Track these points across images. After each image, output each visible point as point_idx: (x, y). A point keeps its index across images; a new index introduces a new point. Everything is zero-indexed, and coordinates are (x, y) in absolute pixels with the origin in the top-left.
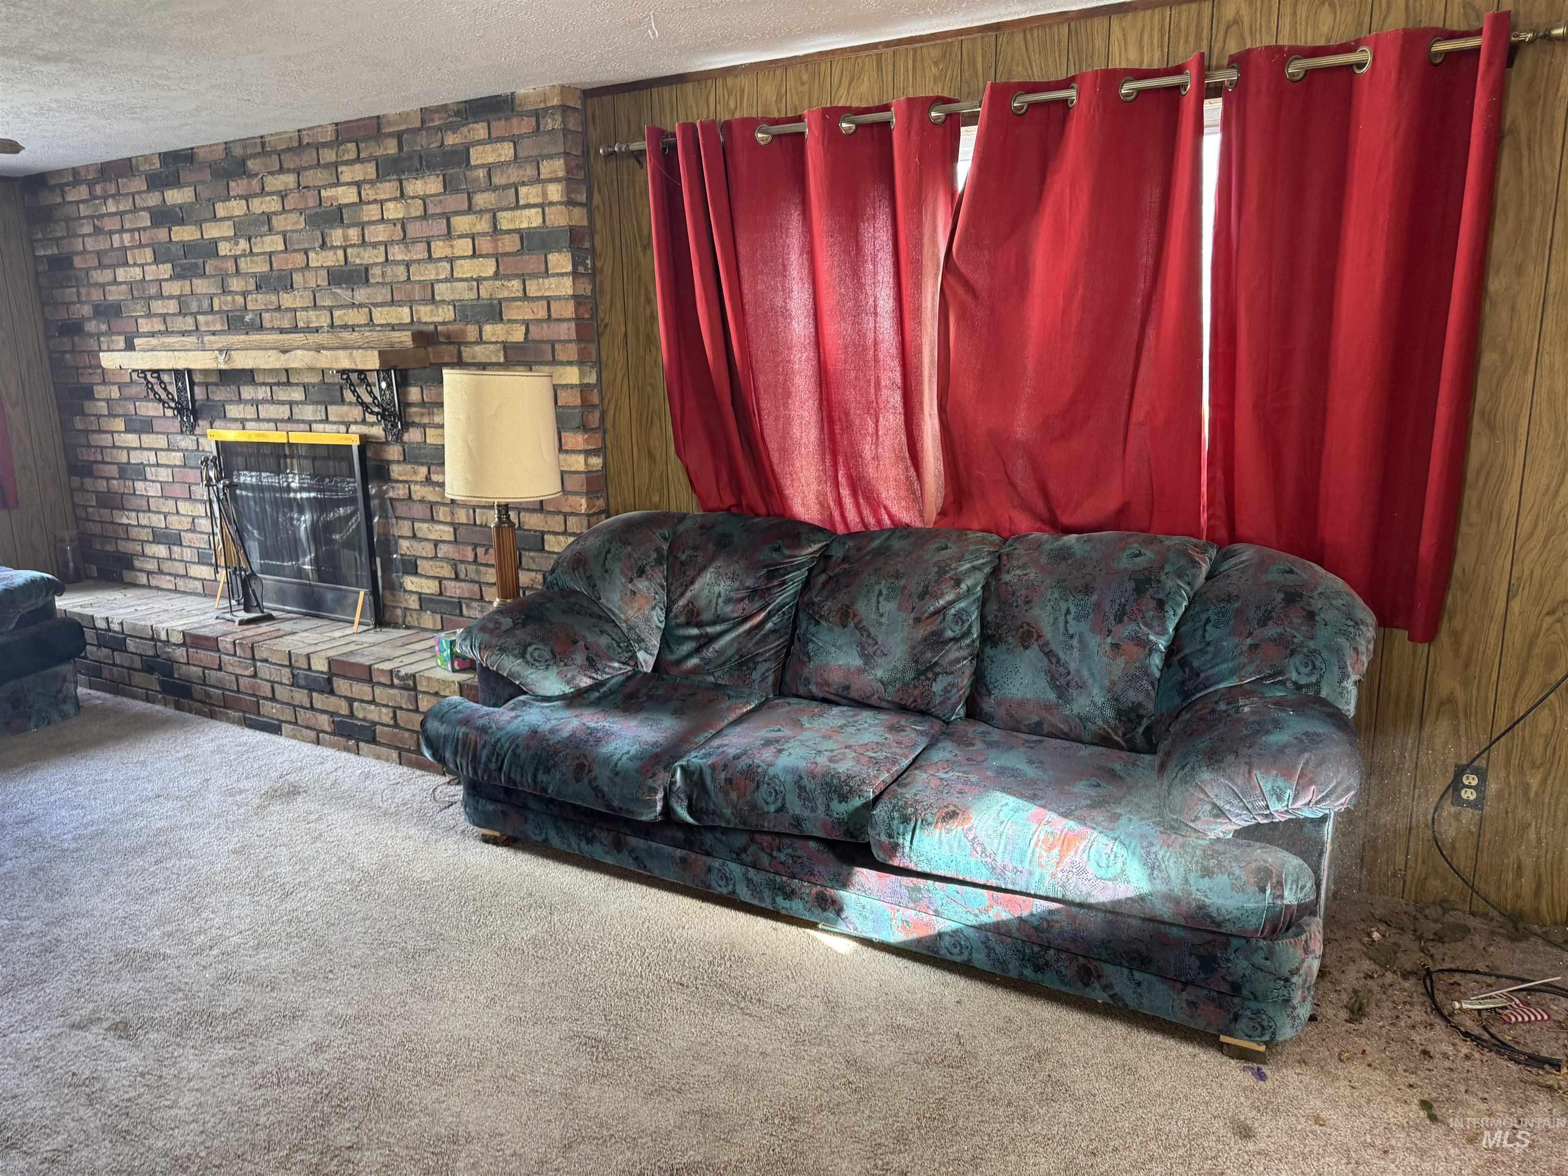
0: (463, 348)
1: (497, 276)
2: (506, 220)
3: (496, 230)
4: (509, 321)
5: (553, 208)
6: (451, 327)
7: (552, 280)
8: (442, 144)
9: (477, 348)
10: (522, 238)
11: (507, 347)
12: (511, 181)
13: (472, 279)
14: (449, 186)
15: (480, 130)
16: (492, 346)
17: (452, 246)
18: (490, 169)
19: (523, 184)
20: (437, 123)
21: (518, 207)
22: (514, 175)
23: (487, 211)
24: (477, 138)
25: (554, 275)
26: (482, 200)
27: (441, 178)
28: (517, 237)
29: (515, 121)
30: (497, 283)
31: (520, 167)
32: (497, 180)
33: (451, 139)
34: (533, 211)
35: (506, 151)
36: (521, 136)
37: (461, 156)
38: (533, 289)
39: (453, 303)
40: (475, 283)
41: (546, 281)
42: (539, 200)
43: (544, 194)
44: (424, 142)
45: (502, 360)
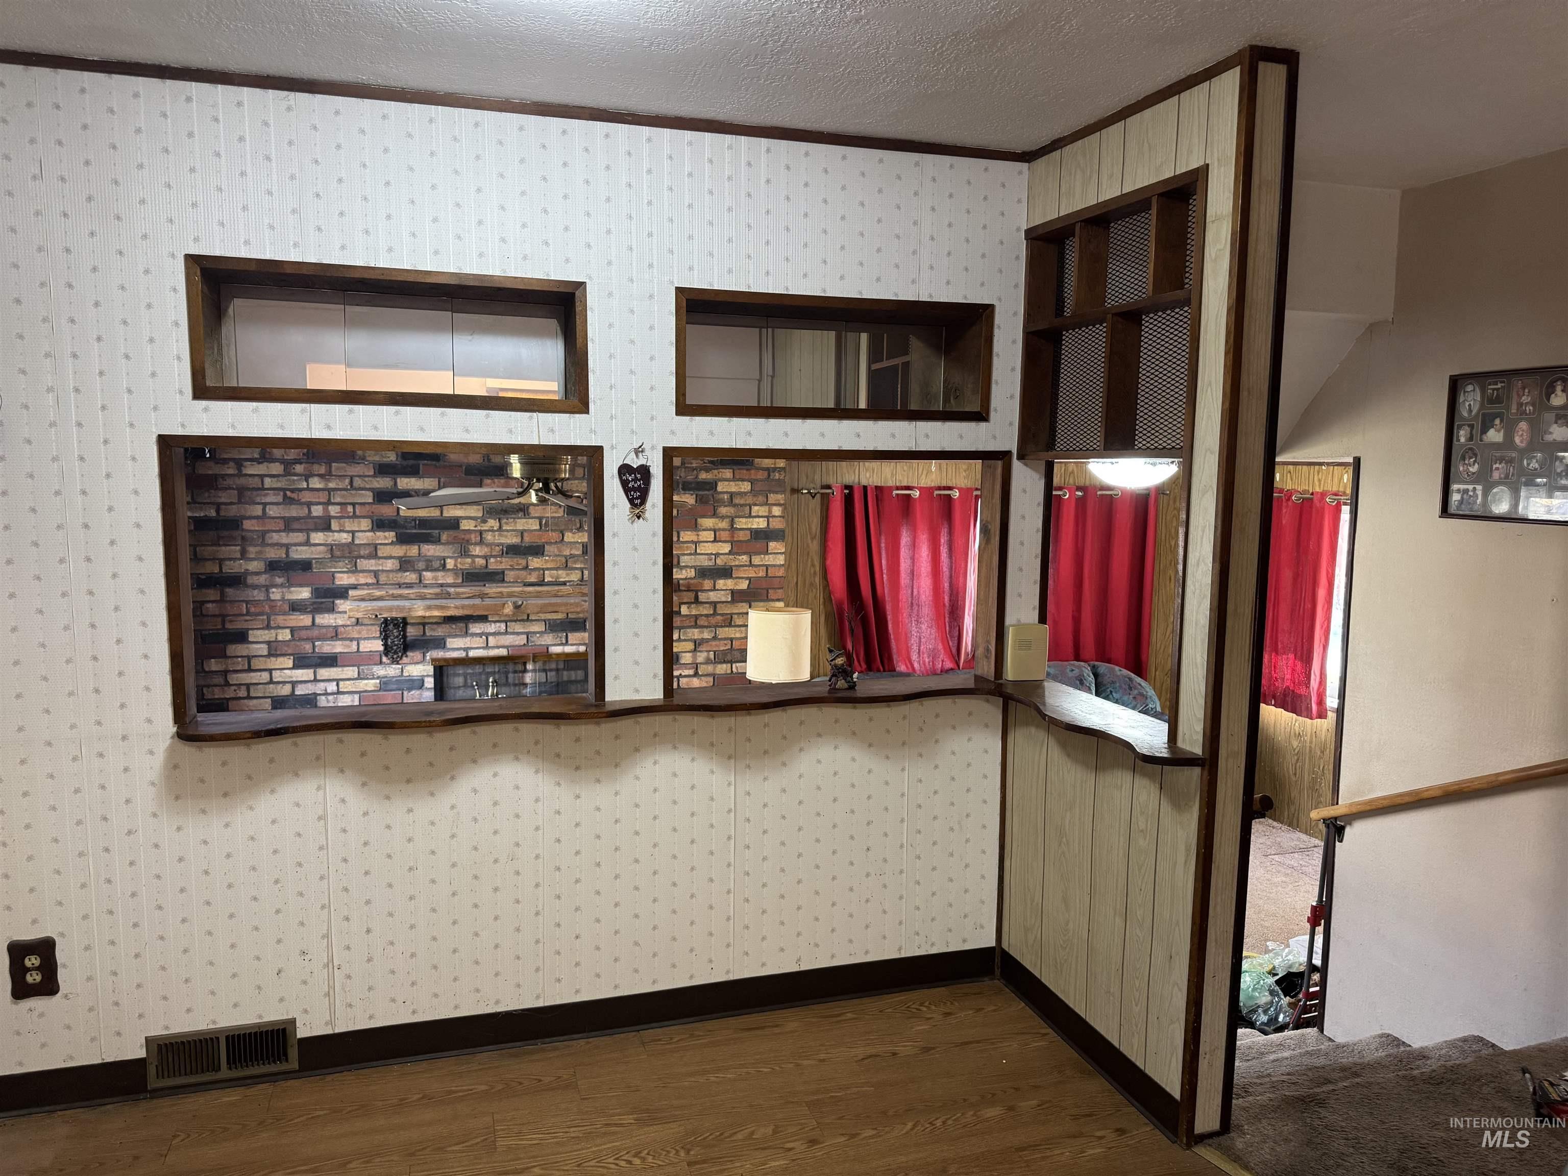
0: (699, 593)
1: (730, 553)
2: (741, 523)
3: (732, 529)
4: (737, 578)
5: (774, 519)
6: (692, 582)
7: (770, 556)
8: (697, 477)
9: (711, 593)
10: (751, 532)
11: (733, 592)
12: (747, 502)
13: (712, 554)
14: (700, 500)
15: (727, 473)
16: (723, 592)
17: (698, 535)
18: (732, 495)
19: (755, 505)
20: (694, 465)
21: (750, 516)
22: (750, 500)
23: (727, 517)
24: (724, 477)
25: (771, 554)
26: (723, 510)
27: (694, 496)
28: (748, 532)
29: (753, 472)
30: (730, 557)
31: (754, 496)
32: (737, 501)
33: (703, 476)
34: (761, 519)
35: (746, 487)
36: (757, 480)
37: (712, 486)
38: (756, 560)
39: (694, 567)
40: (713, 556)
41: (767, 557)
42: (766, 514)
43: (770, 511)
44: (683, 475)
45: (730, 600)
